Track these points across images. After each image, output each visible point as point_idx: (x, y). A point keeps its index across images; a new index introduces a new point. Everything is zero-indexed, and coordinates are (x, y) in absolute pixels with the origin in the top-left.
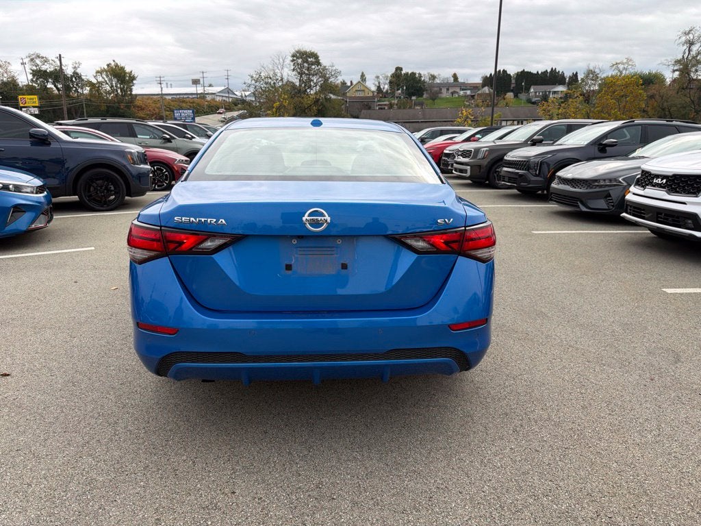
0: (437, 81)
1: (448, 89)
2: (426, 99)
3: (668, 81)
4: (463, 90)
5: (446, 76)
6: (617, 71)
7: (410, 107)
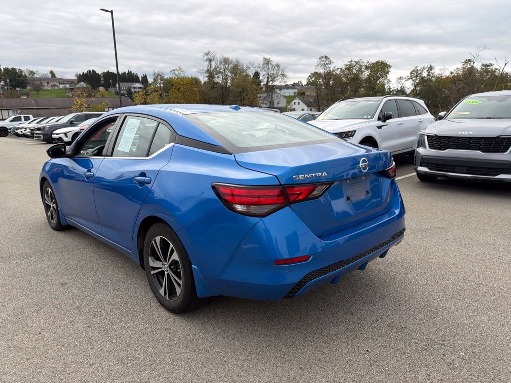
0: (36, 76)
1: (48, 83)
2: (31, 90)
3: (203, 82)
4: (62, 84)
5: (46, 73)
6: (174, 75)
7: (18, 97)
